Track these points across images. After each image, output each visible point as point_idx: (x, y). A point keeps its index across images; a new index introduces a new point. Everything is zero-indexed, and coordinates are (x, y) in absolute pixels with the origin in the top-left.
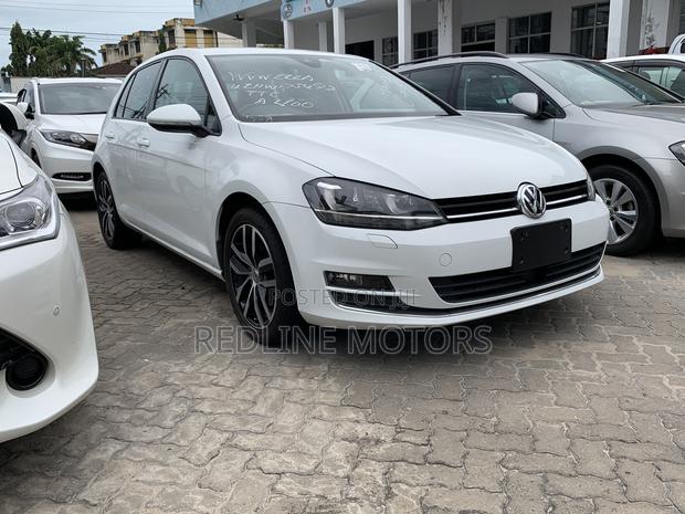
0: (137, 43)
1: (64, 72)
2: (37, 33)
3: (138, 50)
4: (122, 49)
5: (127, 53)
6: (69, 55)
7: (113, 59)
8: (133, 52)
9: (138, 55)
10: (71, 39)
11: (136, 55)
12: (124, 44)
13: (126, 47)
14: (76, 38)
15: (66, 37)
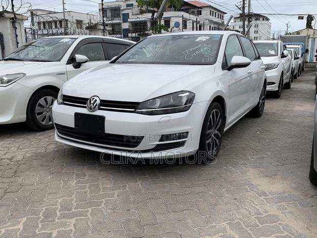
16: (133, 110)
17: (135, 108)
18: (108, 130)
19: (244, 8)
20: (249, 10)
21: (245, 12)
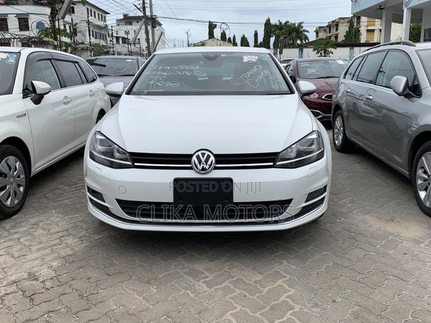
0: (337, 25)
1: (291, 44)
2: (281, 23)
3: (337, 30)
4: (328, 30)
5: (330, 32)
6: (294, 34)
7: (322, 35)
8: (333, 30)
9: (337, 33)
10: (297, 25)
11: (335, 33)
12: (329, 27)
13: (330, 28)
14: (300, 25)
15: (294, 24)
16: (272, 164)
17: (274, 161)
18: (238, 197)
19: (144, 8)
20: (151, 12)
21: (147, 14)
